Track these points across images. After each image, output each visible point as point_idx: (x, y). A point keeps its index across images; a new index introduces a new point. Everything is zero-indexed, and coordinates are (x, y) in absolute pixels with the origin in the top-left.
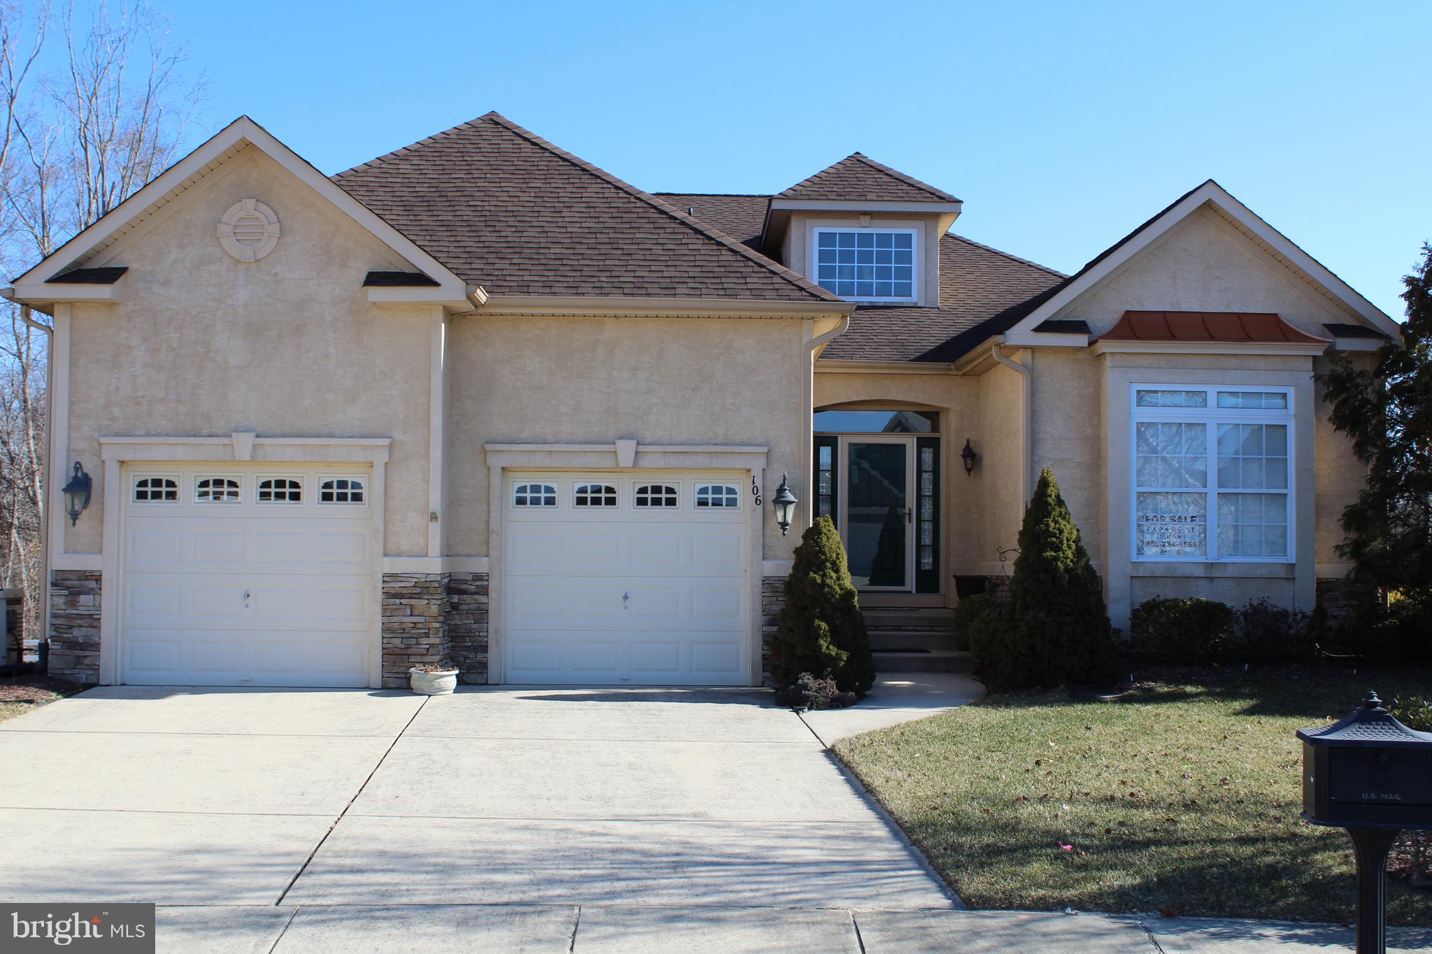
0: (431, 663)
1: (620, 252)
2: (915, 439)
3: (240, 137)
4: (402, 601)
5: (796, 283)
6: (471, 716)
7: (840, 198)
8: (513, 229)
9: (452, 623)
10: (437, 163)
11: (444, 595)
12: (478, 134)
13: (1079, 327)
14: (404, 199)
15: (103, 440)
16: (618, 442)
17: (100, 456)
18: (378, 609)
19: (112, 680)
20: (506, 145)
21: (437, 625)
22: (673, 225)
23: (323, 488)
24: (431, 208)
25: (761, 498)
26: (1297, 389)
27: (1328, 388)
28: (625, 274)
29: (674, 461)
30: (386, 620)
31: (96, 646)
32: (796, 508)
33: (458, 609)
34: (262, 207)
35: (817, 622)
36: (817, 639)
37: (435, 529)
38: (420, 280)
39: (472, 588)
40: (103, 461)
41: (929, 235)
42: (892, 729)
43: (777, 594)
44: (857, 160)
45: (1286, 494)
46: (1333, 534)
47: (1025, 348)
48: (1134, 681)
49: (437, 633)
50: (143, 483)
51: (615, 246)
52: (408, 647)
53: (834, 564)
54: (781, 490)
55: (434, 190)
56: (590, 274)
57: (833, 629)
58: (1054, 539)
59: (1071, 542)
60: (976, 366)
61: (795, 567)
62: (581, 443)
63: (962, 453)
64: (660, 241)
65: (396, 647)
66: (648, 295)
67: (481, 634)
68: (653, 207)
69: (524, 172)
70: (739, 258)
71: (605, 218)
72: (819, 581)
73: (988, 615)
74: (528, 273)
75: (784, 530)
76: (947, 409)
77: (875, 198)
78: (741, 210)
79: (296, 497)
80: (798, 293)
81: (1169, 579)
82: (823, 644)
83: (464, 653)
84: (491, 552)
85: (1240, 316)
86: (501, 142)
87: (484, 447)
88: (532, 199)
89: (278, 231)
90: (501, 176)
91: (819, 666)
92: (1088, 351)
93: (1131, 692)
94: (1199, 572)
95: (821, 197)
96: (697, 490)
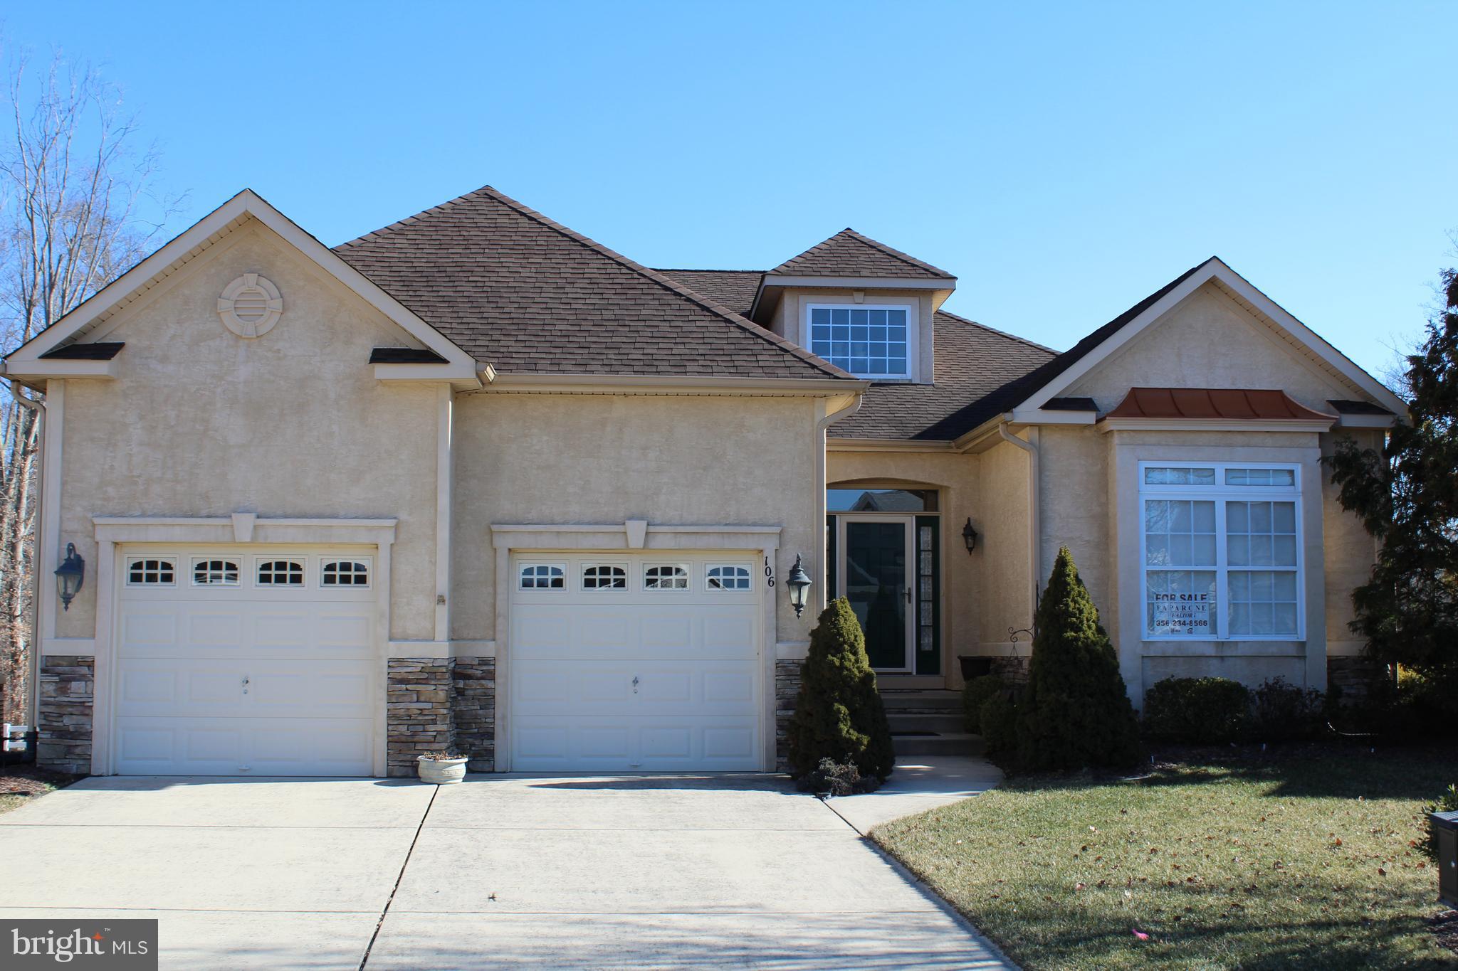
0: (439, 751)
1: (627, 329)
2: (914, 517)
3: (243, 210)
4: (409, 687)
5: (808, 361)
6: (488, 806)
7: (834, 274)
8: (516, 306)
9: (458, 709)
10: (434, 237)
11: (450, 681)
12: (473, 208)
13: (1085, 404)
14: (402, 274)
15: (96, 521)
16: (628, 523)
17: (93, 537)
18: (383, 695)
19: (103, 771)
20: (503, 220)
21: (445, 712)
22: (679, 302)
23: (326, 570)
24: (430, 284)
25: (774, 580)
26: (1304, 466)
27: (1335, 470)
28: (634, 351)
29: (684, 542)
30: (391, 706)
31: (88, 735)
32: (810, 590)
33: (464, 695)
34: (264, 281)
35: (837, 705)
36: (837, 723)
37: (443, 613)
38: (427, 356)
39: (479, 673)
40: (97, 543)
41: (922, 312)
42: (926, 815)
43: (791, 677)
44: (848, 236)
45: (1295, 572)
46: (1344, 612)
47: (1032, 425)
48: (1155, 764)
49: (444, 720)
50: (138, 566)
51: (621, 323)
52: (414, 734)
53: (852, 646)
54: (794, 571)
55: (432, 265)
56: (599, 351)
57: (853, 714)
58: (1074, 619)
59: (1090, 622)
60: (976, 445)
61: (812, 649)
62: (589, 523)
63: (962, 531)
64: (666, 318)
65: (401, 735)
66: (658, 372)
67: (487, 720)
68: (657, 283)
69: (523, 247)
70: (748, 335)
71: (609, 294)
72: (838, 664)
73: (999, 696)
74: (534, 350)
75: (799, 612)
76: (947, 488)
77: (869, 275)
78: (726, 286)
79: (297, 579)
80: (811, 371)
81: (1181, 659)
82: (844, 728)
83: (470, 740)
84: (498, 636)
85: (1245, 393)
86: (497, 217)
87: (490, 529)
88: (533, 275)
89: (281, 308)
90: (500, 251)
91: (840, 750)
92: (1095, 429)
93: (1155, 774)
94: (1211, 651)
95: (814, 273)
96: (708, 572)
